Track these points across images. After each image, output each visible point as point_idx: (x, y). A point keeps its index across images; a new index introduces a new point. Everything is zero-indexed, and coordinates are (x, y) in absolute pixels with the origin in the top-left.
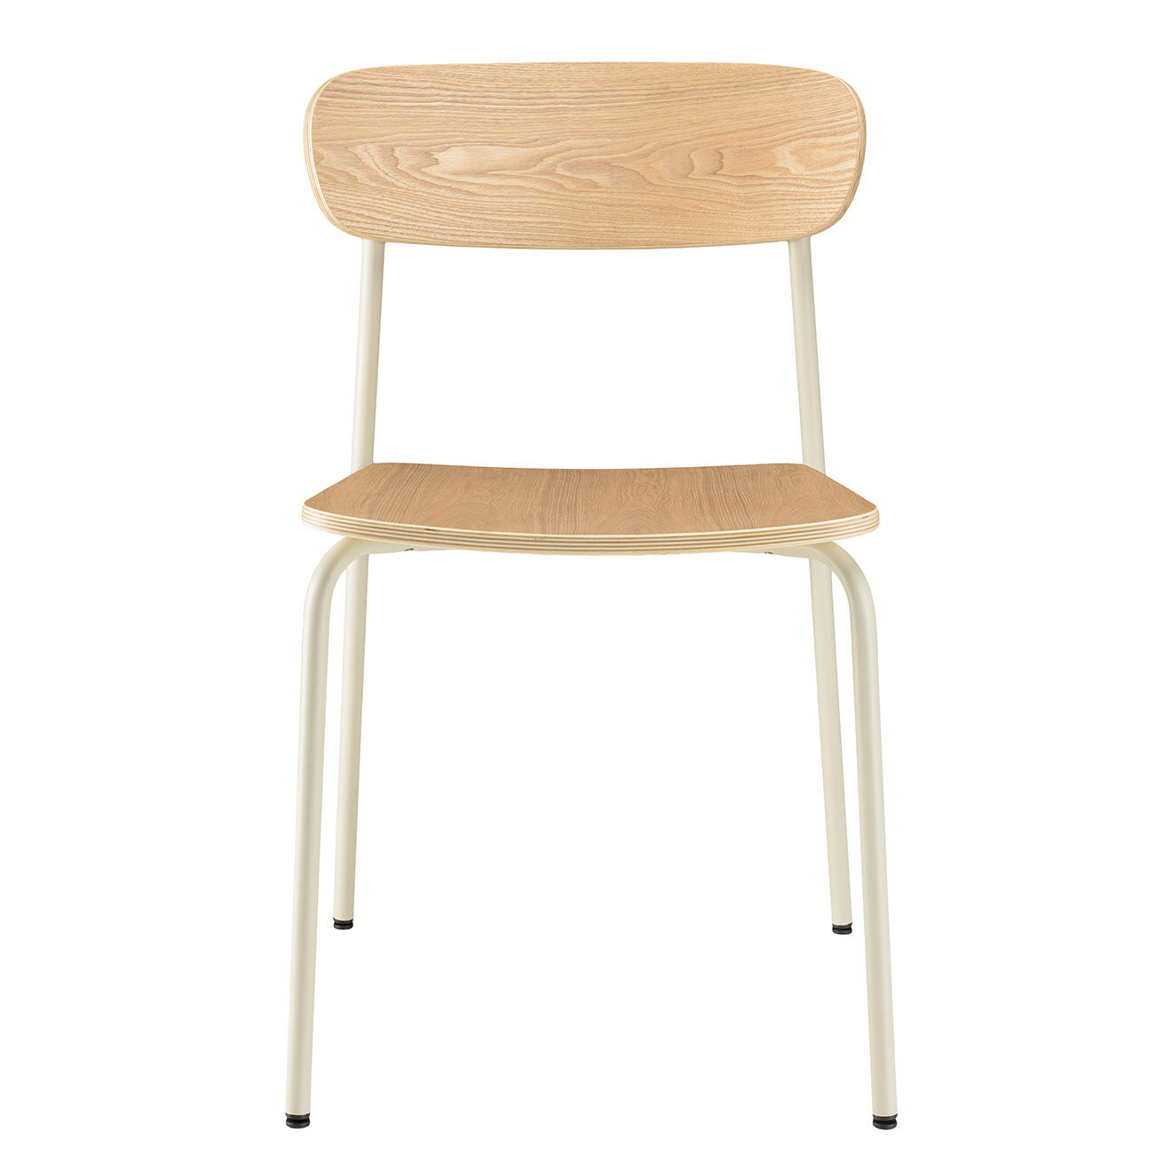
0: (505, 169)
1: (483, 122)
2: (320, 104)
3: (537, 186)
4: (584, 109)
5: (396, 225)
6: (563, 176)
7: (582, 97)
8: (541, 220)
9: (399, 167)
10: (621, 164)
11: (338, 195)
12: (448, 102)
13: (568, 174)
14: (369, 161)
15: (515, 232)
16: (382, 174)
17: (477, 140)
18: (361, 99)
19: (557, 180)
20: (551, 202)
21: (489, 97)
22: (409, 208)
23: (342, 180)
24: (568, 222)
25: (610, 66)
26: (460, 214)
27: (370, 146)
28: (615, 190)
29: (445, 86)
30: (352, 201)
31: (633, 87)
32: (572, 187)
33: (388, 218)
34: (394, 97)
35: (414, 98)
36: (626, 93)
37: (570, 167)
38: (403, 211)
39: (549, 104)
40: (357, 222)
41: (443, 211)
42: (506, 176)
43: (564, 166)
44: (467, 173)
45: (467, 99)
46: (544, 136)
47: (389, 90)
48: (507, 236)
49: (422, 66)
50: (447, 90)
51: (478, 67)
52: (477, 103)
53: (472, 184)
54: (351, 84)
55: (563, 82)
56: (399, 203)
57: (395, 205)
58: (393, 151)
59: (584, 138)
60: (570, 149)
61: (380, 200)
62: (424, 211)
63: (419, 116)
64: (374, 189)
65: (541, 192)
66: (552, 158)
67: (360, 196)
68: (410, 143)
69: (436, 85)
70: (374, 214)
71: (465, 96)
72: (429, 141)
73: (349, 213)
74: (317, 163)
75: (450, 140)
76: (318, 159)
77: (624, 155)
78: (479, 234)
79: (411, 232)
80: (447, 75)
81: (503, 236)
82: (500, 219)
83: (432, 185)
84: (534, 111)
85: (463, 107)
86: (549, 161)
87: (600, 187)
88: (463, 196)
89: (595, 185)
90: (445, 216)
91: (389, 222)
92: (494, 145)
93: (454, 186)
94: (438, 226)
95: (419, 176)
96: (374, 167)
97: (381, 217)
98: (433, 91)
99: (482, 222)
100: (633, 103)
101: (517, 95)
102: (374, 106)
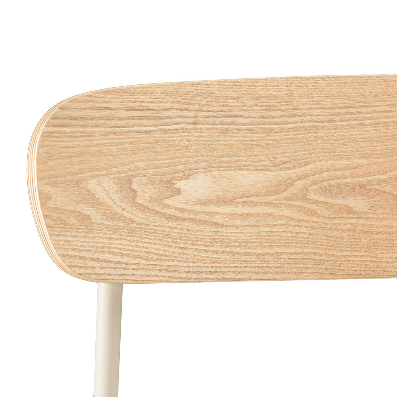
0: (253, 196)
1: (228, 145)
2: (47, 135)
3: (288, 213)
4: (336, 128)
5: (135, 267)
6: (315, 202)
7: (333, 115)
8: (293, 250)
9: (138, 200)
10: (378, 188)
11: (70, 239)
12: (190, 123)
13: (321, 199)
14: (103, 197)
15: (265, 265)
16: (119, 210)
17: (221, 164)
18: (92, 126)
19: (310, 206)
20: (305, 230)
21: (234, 116)
22: (149, 246)
23: (72, 221)
24: (322, 252)
25: (363, 80)
26: (205, 248)
27: (105, 179)
28: (372, 216)
29: (186, 106)
30: (85, 244)
31: (389, 103)
32: (326, 213)
33: (127, 260)
34: (130, 122)
35: (152, 122)
36: (381, 109)
37: (323, 191)
38: (142, 250)
39: (299, 122)
40: (92, 268)
41: (187, 246)
42: (255, 204)
43: (316, 190)
44: (211, 202)
45: (211, 120)
46: (294, 158)
47: (124, 114)
48: (257, 270)
49: (160, 85)
50: (188, 110)
51: (221, 84)
52: (221, 124)
53: (218, 213)
54: (81, 109)
55: (312, 98)
56: (138, 241)
57: (134, 244)
58: (131, 182)
59: (338, 159)
60: (322, 171)
61: (116, 239)
62: (166, 248)
63: (158, 141)
64: (110, 228)
65: (293, 219)
66: (302, 182)
67: (94, 237)
68: (150, 172)
69: (176, 106)
70: (110, 257)
71: (207, 117)
72: (170, 169)
73: (82, 258)
74: (43, 205)
75: (193, 166)
76: (45, 198)
77: (381, 177)
78: (227, 270)
79: (152, 273)
80: (188, 94)
81: (252, 270)
82: (248, 251)
83: (174, 218)
84: (282, 131)
85: (206, 129)
86: (299, 185)
87: (356, 213)
88: (208, 228)
89: (350, 211)
90: (190, 252)
91: (127, 264)
92: (240, 170)
93: (198, 217)
94: (181, 264)
95: (159, 209)
96: (110, 203)
97: (118, 259)
98: (174, 113)
99: (229, 256)
100: (389, 120)
101: (264, 114)
102: (107, 134)
